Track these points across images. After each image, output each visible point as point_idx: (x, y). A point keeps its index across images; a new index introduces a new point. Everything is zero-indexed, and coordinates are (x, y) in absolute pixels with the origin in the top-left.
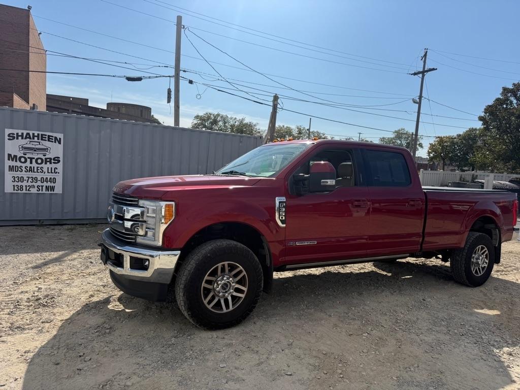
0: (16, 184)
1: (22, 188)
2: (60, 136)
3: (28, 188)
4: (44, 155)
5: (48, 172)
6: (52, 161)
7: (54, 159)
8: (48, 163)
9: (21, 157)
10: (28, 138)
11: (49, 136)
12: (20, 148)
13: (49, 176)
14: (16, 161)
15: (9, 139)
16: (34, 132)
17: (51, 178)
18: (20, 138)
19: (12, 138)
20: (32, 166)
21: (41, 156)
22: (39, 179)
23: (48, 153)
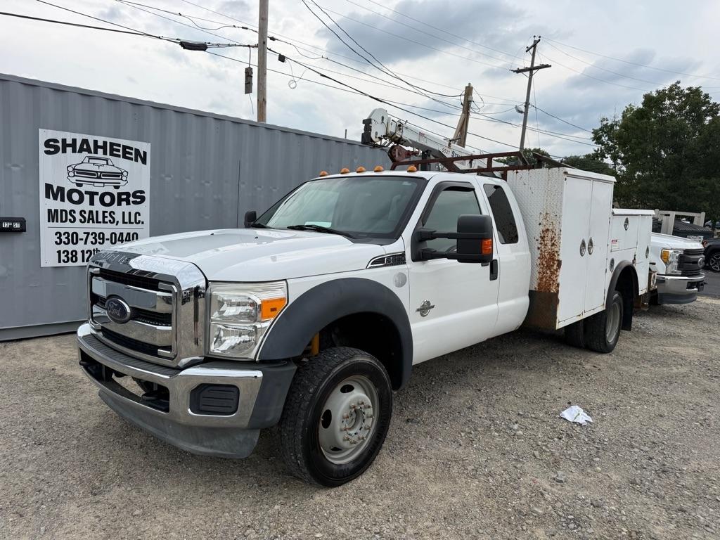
0: (62, 247)
1: (75, 256)
2: (144, 147)
3: (86, 256)
4: (117, 187)
5: (124, 222)
6: (132, 199)
7: (134, 195)
8: (124, 203)
9: (71, 192)
10: (85, 150)
11: (125, 147)
12: (69, 172)
13: (125, 229)
14: (62, 200)
15: (46, 152)
16: (96, 138)
17: (128, 234)
18: (69, 149)
19: (52, 150)
20: (94, 209)
21: (111, 189)
22: (107, 236)
23: (122, 183)
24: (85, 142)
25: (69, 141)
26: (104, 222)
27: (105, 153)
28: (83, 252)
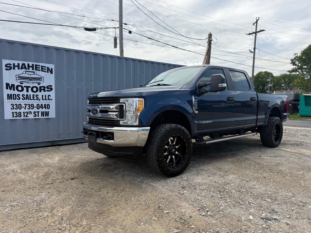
0: (14, 111)
1: (20, 114)
2: (51, 66)
3: (26, 114)
4: (39, 84)
5: (43, 99)
7: (47, 87)
8: (42, 91)
9: (18, 86)
10: (24, 68)
11: (42, 67)
14: (14, 90)
15: (6, 69)
16: (29, 63)
17: (45, 105)
18: (16, 68)
19: (8, 68)
20: (28, 94)
21: (36, 85)
22: (35, 105)
23: (42, 82)
24: (23, 64)
25: (16, 64)
26: (33, 99)
27: (33, 69)
28: (24, 112)
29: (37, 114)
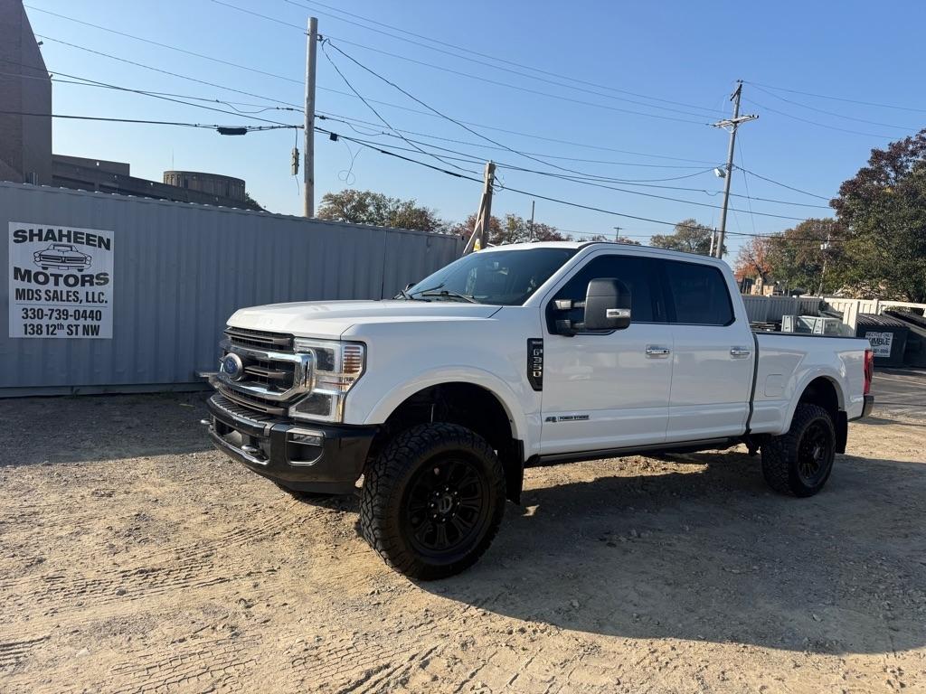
0: (29, 321)
1: (38, 329)
2: (108, 235)
3: (51, 329)
4: (81, 270)
5: (87, 301)
6: (95, 280)
7: (98, 277)
8: (87, 284)
9: (37, 274)
10: (51, 239)
11: (88, 235)
12: (35, 257)
13: (89, 307)
14: (29, 281)
15: (15, 241)
16: (61, 228)
17: (92, 312)
18: (36, 238)
19: (20, 239)
20: (58, 289)
21: (75, 272)
22: (71, 313)
23: (86, 266)
24: (50, 231)
25: (36, 232)
26: (68, 300)
27: (69, 241)
28: (47, 326)
29: (74, 329)
